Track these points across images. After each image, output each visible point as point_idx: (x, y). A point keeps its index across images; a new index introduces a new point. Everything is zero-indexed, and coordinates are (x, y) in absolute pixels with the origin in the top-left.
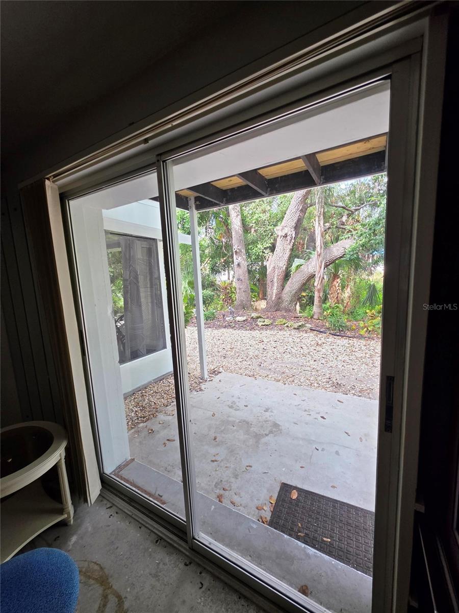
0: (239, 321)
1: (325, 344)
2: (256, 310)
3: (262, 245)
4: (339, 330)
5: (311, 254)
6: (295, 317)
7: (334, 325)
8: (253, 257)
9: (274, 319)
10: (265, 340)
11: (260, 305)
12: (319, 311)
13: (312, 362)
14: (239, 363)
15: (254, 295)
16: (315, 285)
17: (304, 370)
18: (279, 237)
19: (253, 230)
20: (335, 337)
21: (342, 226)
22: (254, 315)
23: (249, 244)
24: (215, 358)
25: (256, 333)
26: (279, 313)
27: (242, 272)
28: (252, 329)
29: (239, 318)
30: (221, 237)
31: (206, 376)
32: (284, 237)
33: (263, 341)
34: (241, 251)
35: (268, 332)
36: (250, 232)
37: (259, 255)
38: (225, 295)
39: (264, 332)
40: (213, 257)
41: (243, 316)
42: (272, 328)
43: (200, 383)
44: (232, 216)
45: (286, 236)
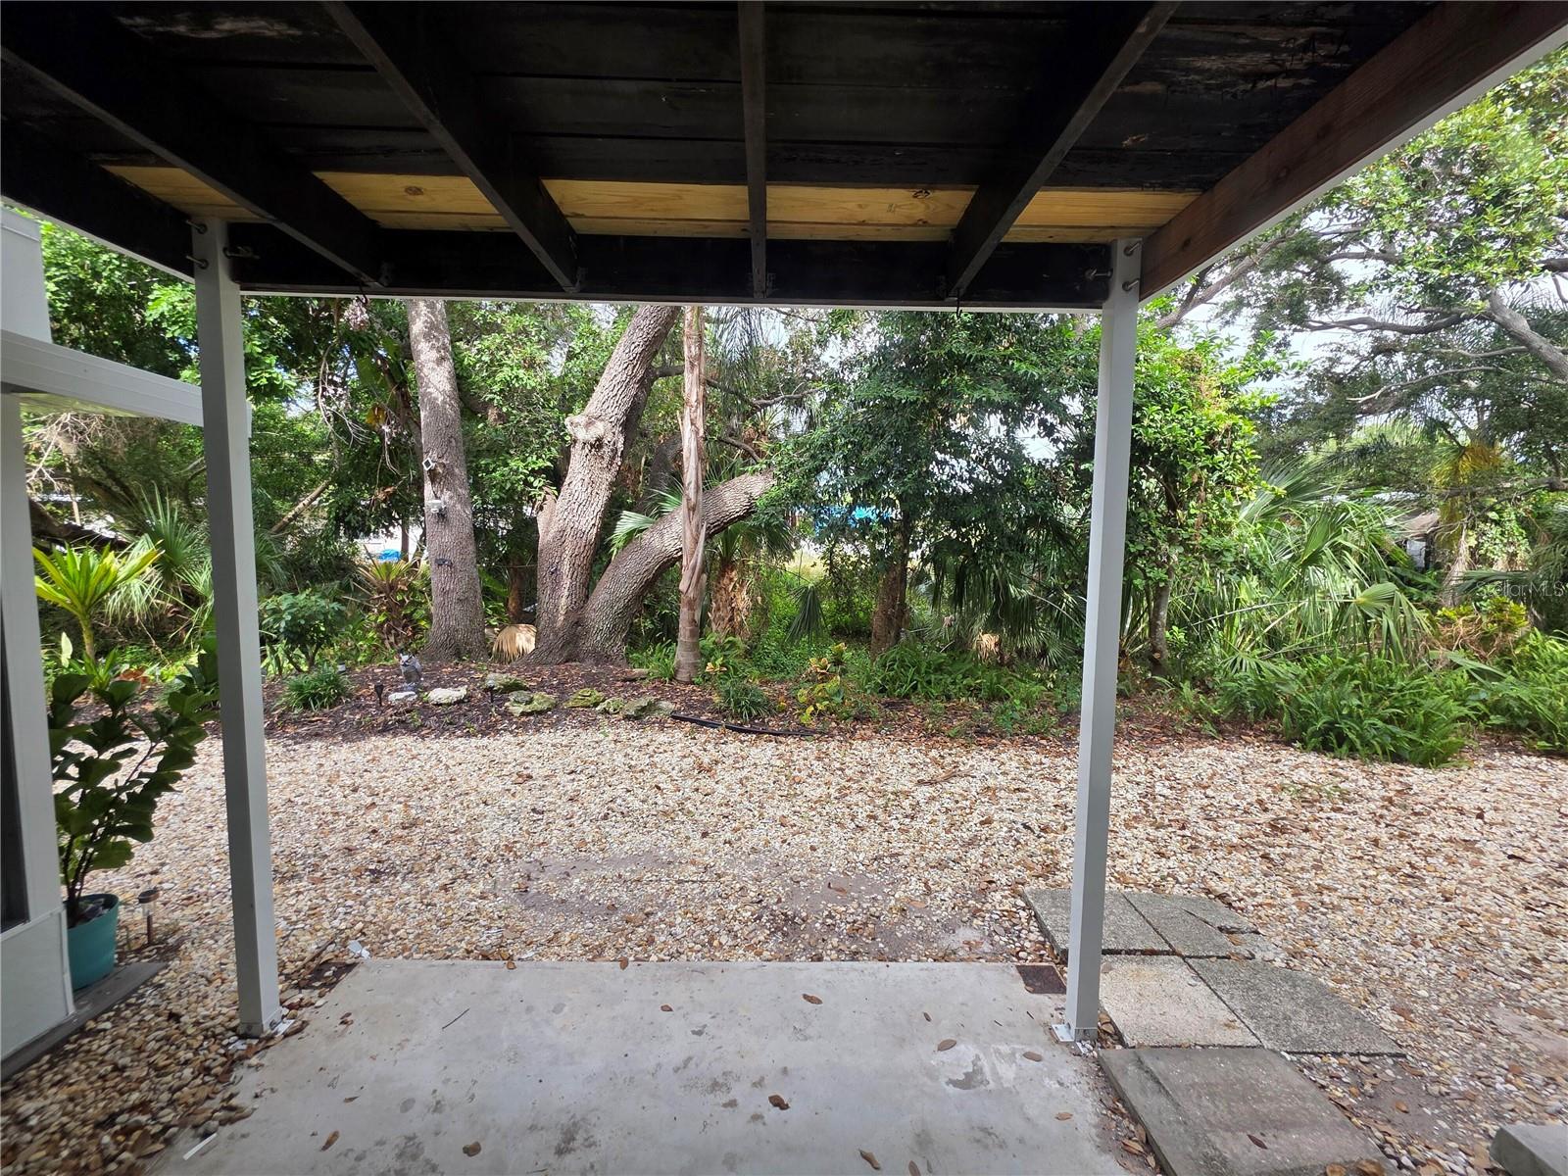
0: (438, 705)
1: (719, 766)
2: (501, 659)
3: (523, 461)
4: (750, 714)
5: (664, 501)
6: (625, 681)
7: (737, 703)
8: (494, 495)
9: (562, 690)
10: (537, 770)
11: (513, 639)
12: (692, 660)
13: (697, 843)
14: (439, 899)
15: (495, 610)
16: (681, 588)
17: (679, 882)
18: (579, 446)
19: (492, 414)
20: (742, 736)
21: (731, 440)
22: (495, 679)
23: (479, 455)
24: (329, 886)
25: (504, 746)
26: (576, 669)
27: (453, 540)
28: (488, 730)
29: (438, 695)
30: (377, 419)
31: (271, 1011)
32: (592, 446)
33: (530, 777)
34: (453, 474)
35: (546, 736)
36: (484, 419)
37: (513, 490)
38: (389, 610)
39: (531, 738)
40: (341, 481)
41: (456, 685)
42: (558, 720)
43: (233, 1062)
44: (423, 357)
45: (600, 446)
